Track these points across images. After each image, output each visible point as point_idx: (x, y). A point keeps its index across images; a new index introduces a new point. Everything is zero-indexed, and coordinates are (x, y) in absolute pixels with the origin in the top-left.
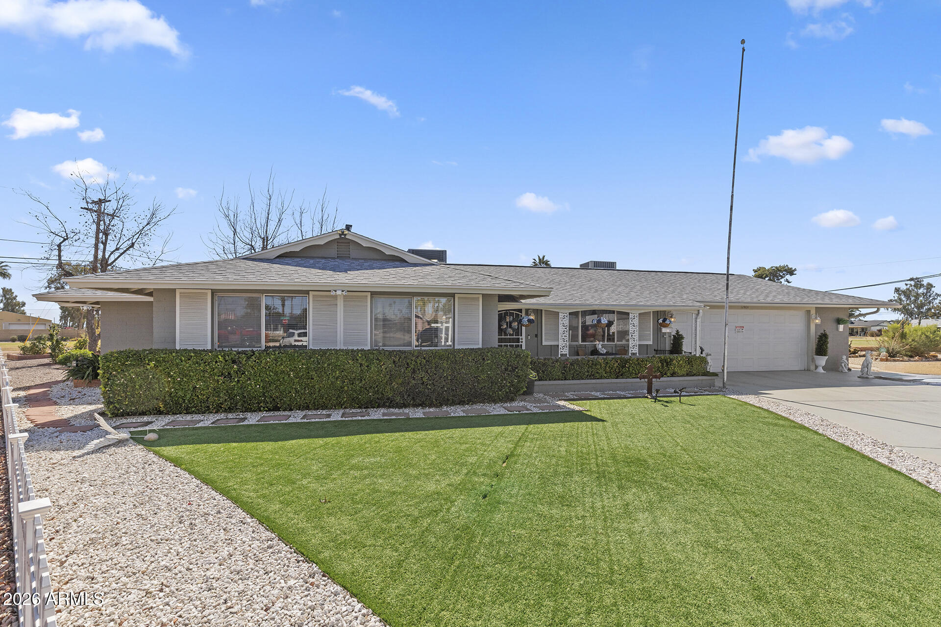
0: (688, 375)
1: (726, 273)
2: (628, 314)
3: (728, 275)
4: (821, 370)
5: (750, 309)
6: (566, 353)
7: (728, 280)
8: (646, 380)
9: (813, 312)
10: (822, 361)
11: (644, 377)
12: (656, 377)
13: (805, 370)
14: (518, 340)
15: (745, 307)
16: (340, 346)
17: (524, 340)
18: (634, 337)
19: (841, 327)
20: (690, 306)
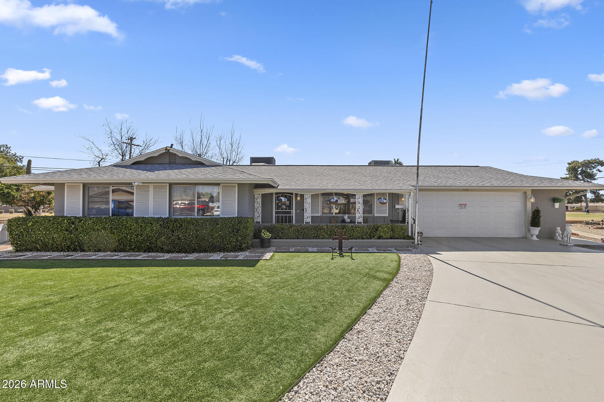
0: (391, 238)
1: (417, 165)
2: (355, 195)
3: (418, 167)
4: (535, 238)
5: (470, 191)
6: (309, 221)
7: (418, 170)
8: (338, 241)
9: (529, 193)
10: (536, 231)
11: (336, 239)
12: (345, 239)
13: (523, 238)
14: (290, 213)
15: (466, 190)
16: (151, 215)
17: (294, 213)
18: (359, 211)
19: (557, 205)
20: (403, 190)
